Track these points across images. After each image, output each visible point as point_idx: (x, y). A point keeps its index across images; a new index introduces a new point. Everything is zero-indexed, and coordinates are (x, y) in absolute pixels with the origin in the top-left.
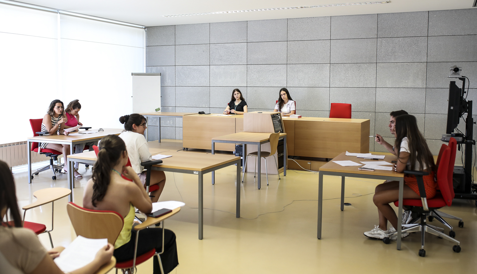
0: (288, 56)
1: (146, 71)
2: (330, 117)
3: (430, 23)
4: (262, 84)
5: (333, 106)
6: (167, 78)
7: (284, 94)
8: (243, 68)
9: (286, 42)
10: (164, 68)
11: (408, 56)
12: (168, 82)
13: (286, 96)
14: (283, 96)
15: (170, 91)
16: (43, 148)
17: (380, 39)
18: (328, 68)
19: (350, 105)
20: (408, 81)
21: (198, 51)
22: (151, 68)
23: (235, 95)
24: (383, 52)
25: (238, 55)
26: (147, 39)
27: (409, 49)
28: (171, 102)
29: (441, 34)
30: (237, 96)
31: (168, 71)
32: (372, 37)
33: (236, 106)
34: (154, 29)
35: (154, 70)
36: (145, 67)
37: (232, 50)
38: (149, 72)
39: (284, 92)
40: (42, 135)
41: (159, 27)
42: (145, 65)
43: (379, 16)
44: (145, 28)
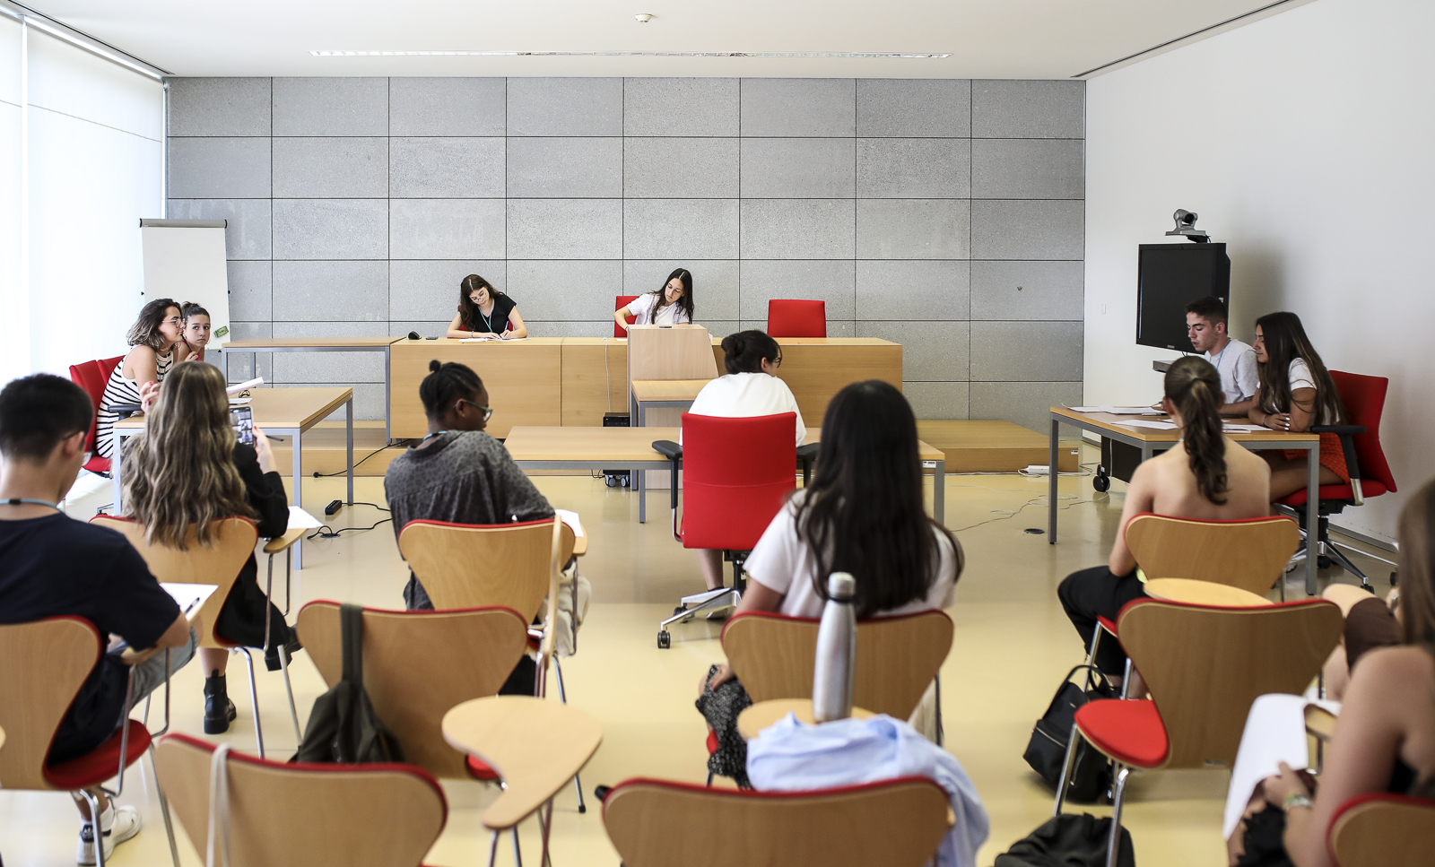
0: (626, 176)
1: (167, 213)
3: (976, 108)
4: (550, 253)
5: (775, 307)
6: (243, 235)
8: (496, 209)
9: (620, 140)
10: (231, 205)
11: (927, 183)
12: (248, 248)
15: (254, 275)
17: (863, 140)
18: (735, 210)
19: (822, 304)
20: (930, 244)
21: (351, 157)
22: (184, 205)
24: (870, 173)
25: (478, 171)
26: (171, 114)
27: (931, 166)
28: (259, 309)
29: (999, 135)
31: (248, 215)
32: (843, 134)
34: (195, 85)
35: (196, 210)
36: (164, 201)
37: (461, 158)
38: (179, 215)
41: (215, 80)
42: (163, 196)
43: (858, 86)
44: (164, 80)
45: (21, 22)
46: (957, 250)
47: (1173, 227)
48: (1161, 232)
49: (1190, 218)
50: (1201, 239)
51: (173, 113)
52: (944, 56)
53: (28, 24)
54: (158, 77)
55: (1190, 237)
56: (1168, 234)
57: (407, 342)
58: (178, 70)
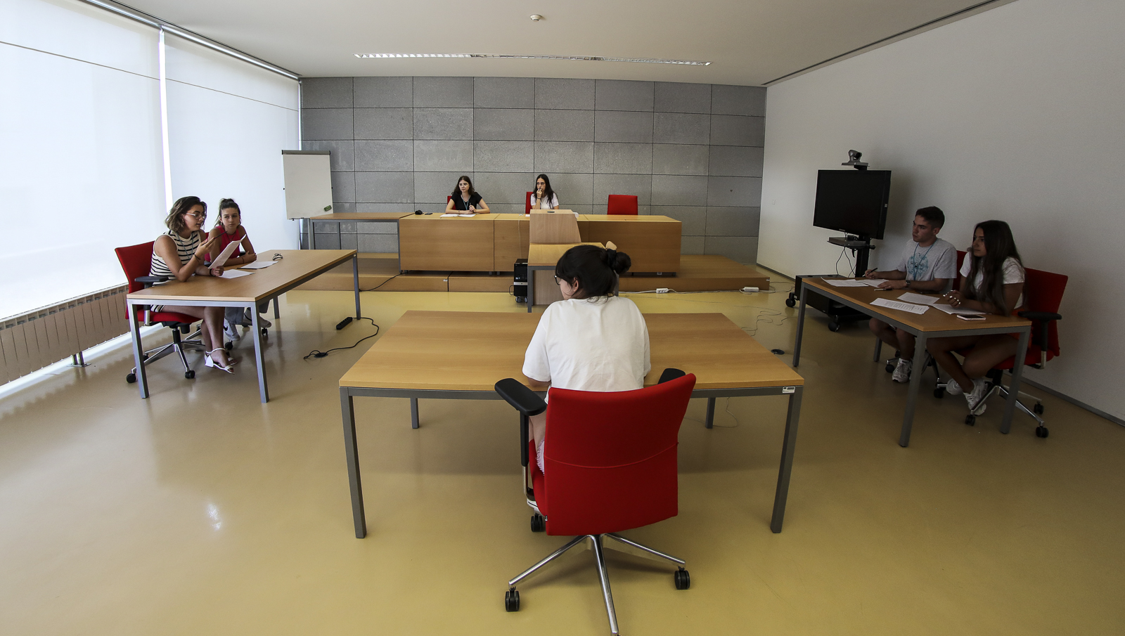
1: (302, 147)
2: (608, 214)
3: (714, 99)
4: (497, 169)
5: (612, 199)
6: (340, 158)
7: (542, 183)
8: (469, 145)
9: (533, 111)
10: (334, 144)
11: (689, 137)
12: (342, 165)
13: (543, 187)
14: (540, 185)
15: (346, 179)
16: (157, 311)
17: (657, 113)
18: (591, 148)
19: (637, 197)
20: (689, 167)
21: (394, 118)
22: (310, 143)
23: (461, 185)
24: (660, 130)
25: (459, 126)
27: (691, 128)
28: (348, 196)
30: (464, 186)
31: (341, 148)
32: (647, 110)
33: (466, 203)
34: (315, 82)
35: (316, 146)
36: (300, 142)
37: (450, 119)
38: (308, 148)
39: (543, 181)
40: (150, 285)
41: (325, 79)
42: (300, 138)
43: (655, 85)
44: (299, 80)
45: (159, 28)
46: (701, 170)
47: (847, 160)
48: (838, 162)
49: (858, 155)
50: (862, 168)
51: (304, 96)
52: (707, 64)
53: (164, 30)
54: (297, 78)
55: (855, 167)
56: (843, 164)
57: (414, 217)
58: (305, 75)
